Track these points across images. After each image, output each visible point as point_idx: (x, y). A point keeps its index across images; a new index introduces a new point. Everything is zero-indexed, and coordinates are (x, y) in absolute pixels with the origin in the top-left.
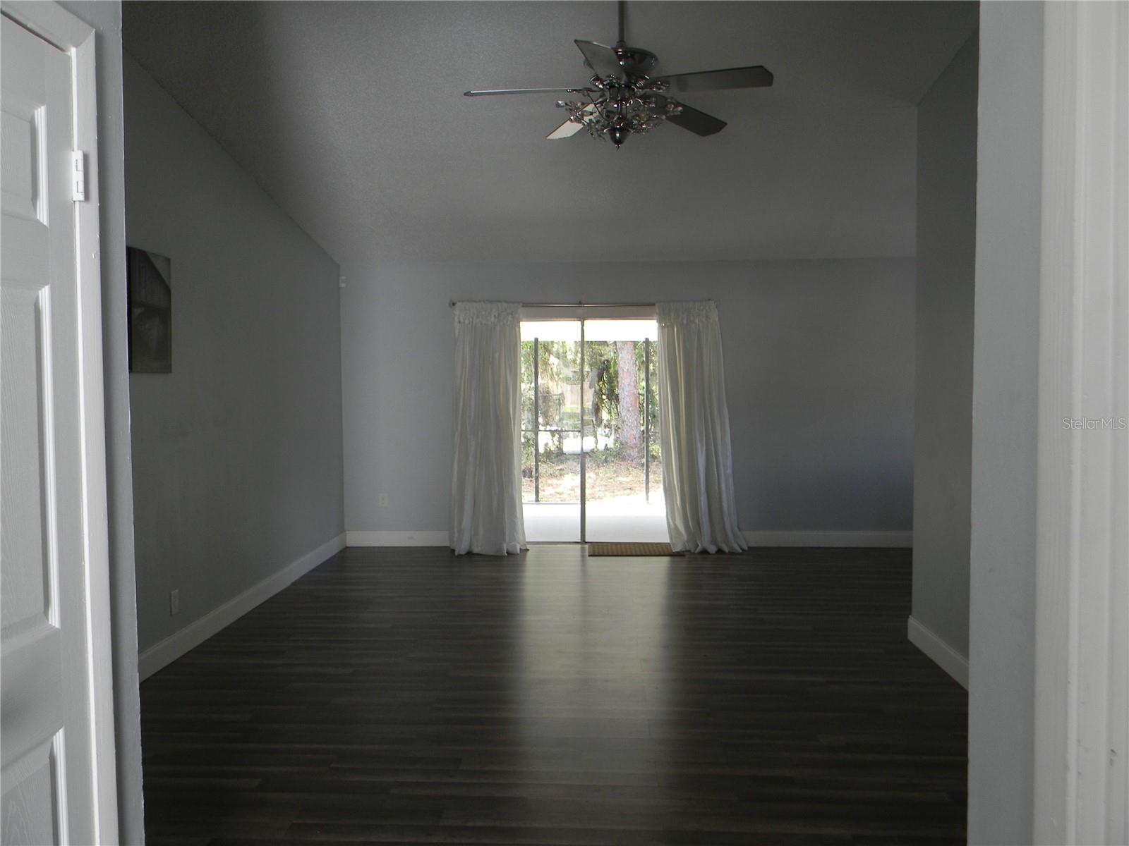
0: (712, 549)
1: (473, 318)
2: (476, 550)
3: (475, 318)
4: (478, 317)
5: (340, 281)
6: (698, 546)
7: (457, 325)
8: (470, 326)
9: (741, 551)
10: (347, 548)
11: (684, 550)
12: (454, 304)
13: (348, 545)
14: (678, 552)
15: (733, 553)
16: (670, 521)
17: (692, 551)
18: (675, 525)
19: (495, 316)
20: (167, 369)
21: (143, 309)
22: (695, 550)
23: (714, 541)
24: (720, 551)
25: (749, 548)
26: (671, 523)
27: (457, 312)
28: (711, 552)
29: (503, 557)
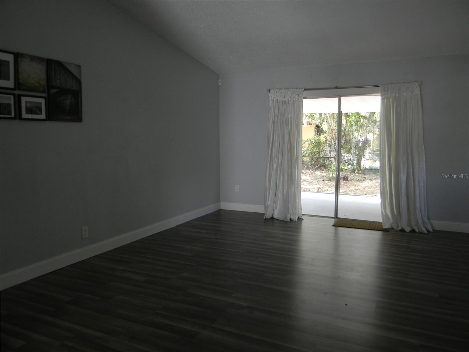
0: (408, 229)
1: (278, 97)
2: (276, 216)
3: (279, 97)
4: (280, 97)
5: (219, 82)
6: (399, 226)
7: (271, 102)
8: (276, 101)
9: (426, 232)
10: (220, 210)
11: (390, 228)
12: (269, 91)
13: (221, 209)
14: (386, 229)
15: (421, 233)
16: (383, 211)
17: (395, 229)
18: (385, 213)
19: (289, 96)
20: (80, 120)
21: (58, 90)
22: (397, 228)
23: (409, 224)
24: (413, 231)
25: (434, 230)
26: (384, 212)
27: (270, 95)
28: (406, 231)
29: (287, 222)
